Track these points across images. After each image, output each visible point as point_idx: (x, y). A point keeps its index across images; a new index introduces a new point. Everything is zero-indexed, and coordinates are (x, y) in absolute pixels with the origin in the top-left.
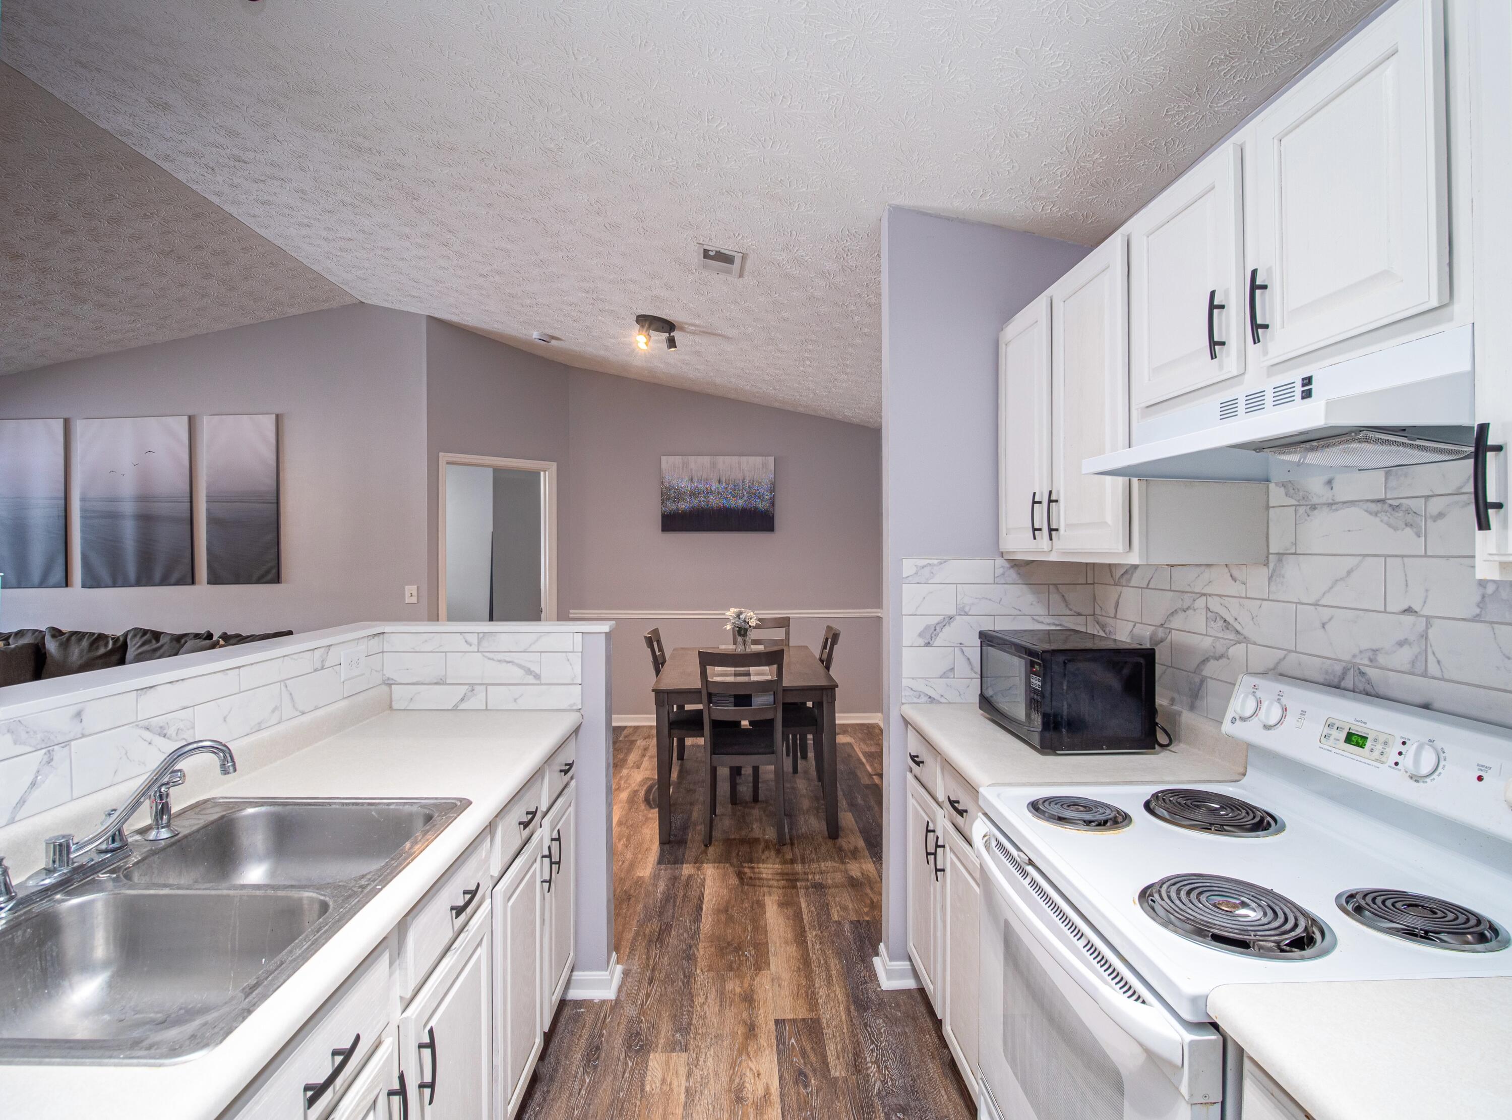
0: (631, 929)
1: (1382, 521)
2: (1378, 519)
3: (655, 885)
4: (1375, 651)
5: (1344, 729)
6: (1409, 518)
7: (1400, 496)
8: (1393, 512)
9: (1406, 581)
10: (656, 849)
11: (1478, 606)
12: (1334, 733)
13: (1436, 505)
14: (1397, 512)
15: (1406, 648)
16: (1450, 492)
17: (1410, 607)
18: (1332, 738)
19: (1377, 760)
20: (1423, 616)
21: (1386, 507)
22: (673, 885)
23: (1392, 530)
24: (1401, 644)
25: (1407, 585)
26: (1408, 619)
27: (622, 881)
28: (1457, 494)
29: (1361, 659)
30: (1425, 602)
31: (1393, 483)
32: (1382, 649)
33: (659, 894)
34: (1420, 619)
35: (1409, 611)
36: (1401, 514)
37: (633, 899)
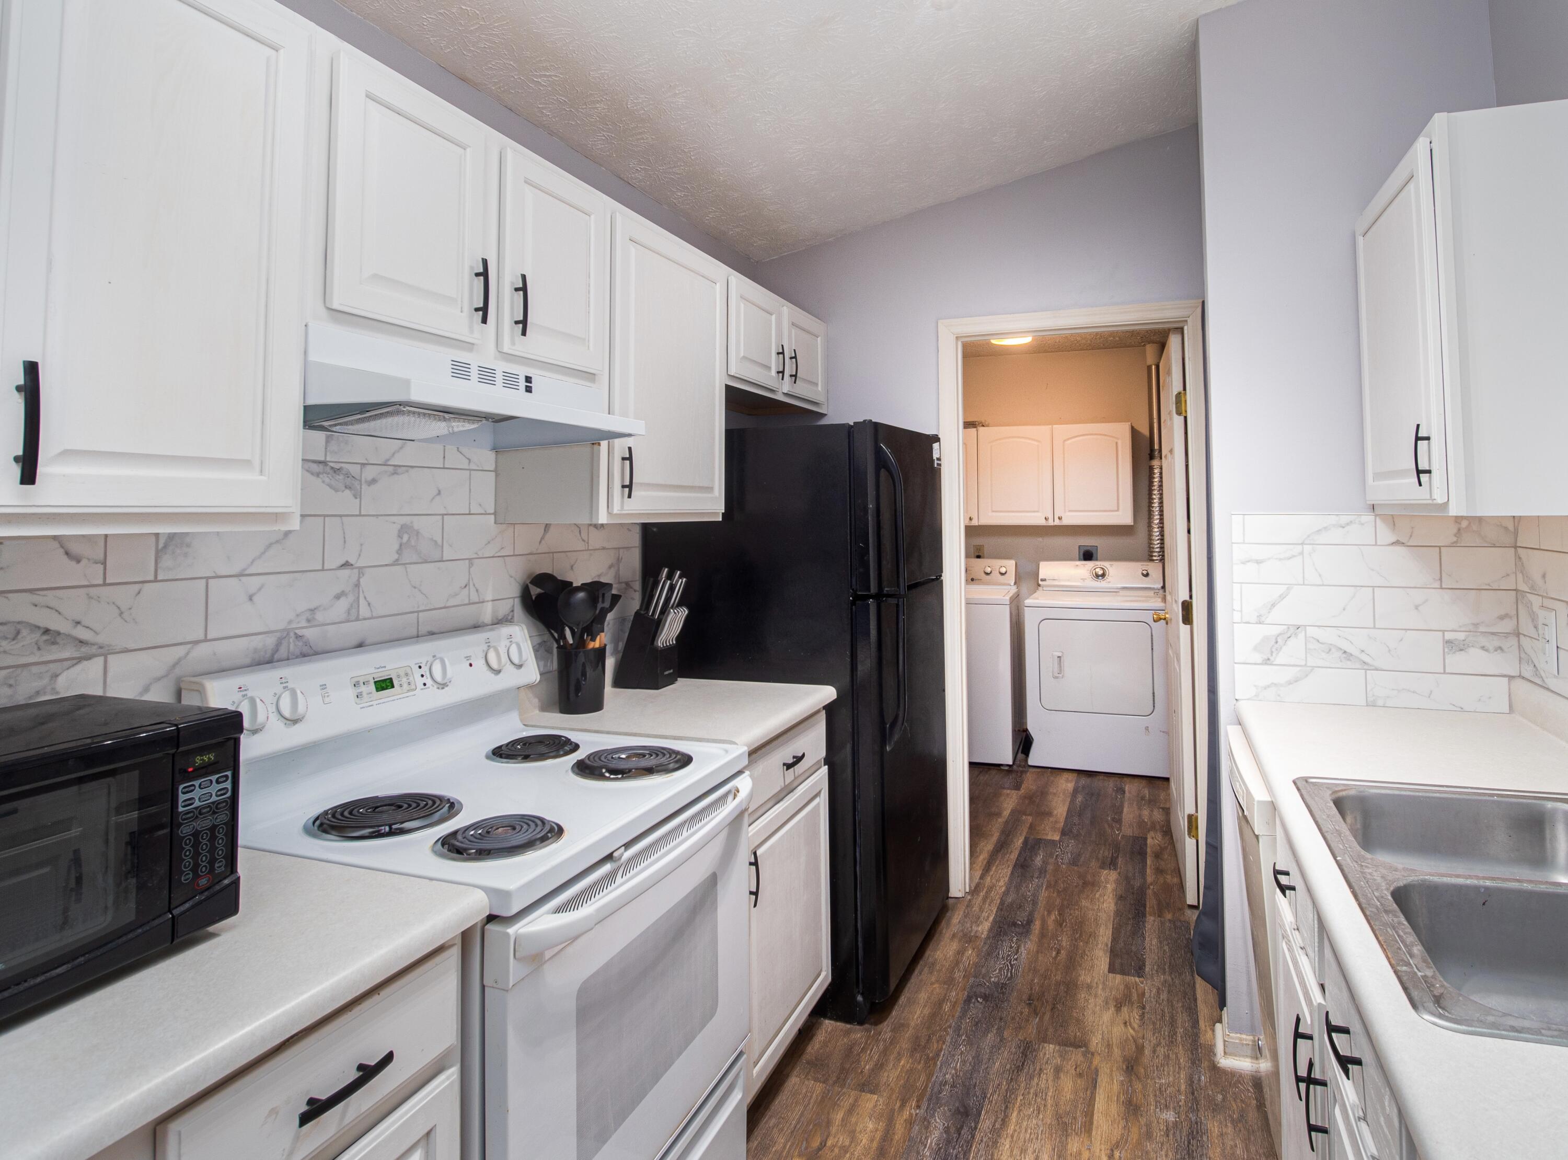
1: (323, 482)
2: (319, 480)
4: (313, 611)
5: (369, 681)
6: (348, 481)
7: (340, 460)
8: (334, 475)
9: (344, 538)
11: (397, 553)
12: (363, 689)
13: (369, 473)
14: (338, 475)
15: (343, 599)
16: (380, 463)
17: (347, 562)
18: (364, 694)
19: (408, 691)
20: (356, 568)
21: (328, 469)
23: (333, 492)
24: (338, 597)
25: (345, 542)
26: (346, 572)
28: (384, 465)
29: (298, 622)
30: (360, 555)
31: (333, 446)
32: (320, 606)
34: (355, 570)
35: (346, 565)
36: (341, 477)
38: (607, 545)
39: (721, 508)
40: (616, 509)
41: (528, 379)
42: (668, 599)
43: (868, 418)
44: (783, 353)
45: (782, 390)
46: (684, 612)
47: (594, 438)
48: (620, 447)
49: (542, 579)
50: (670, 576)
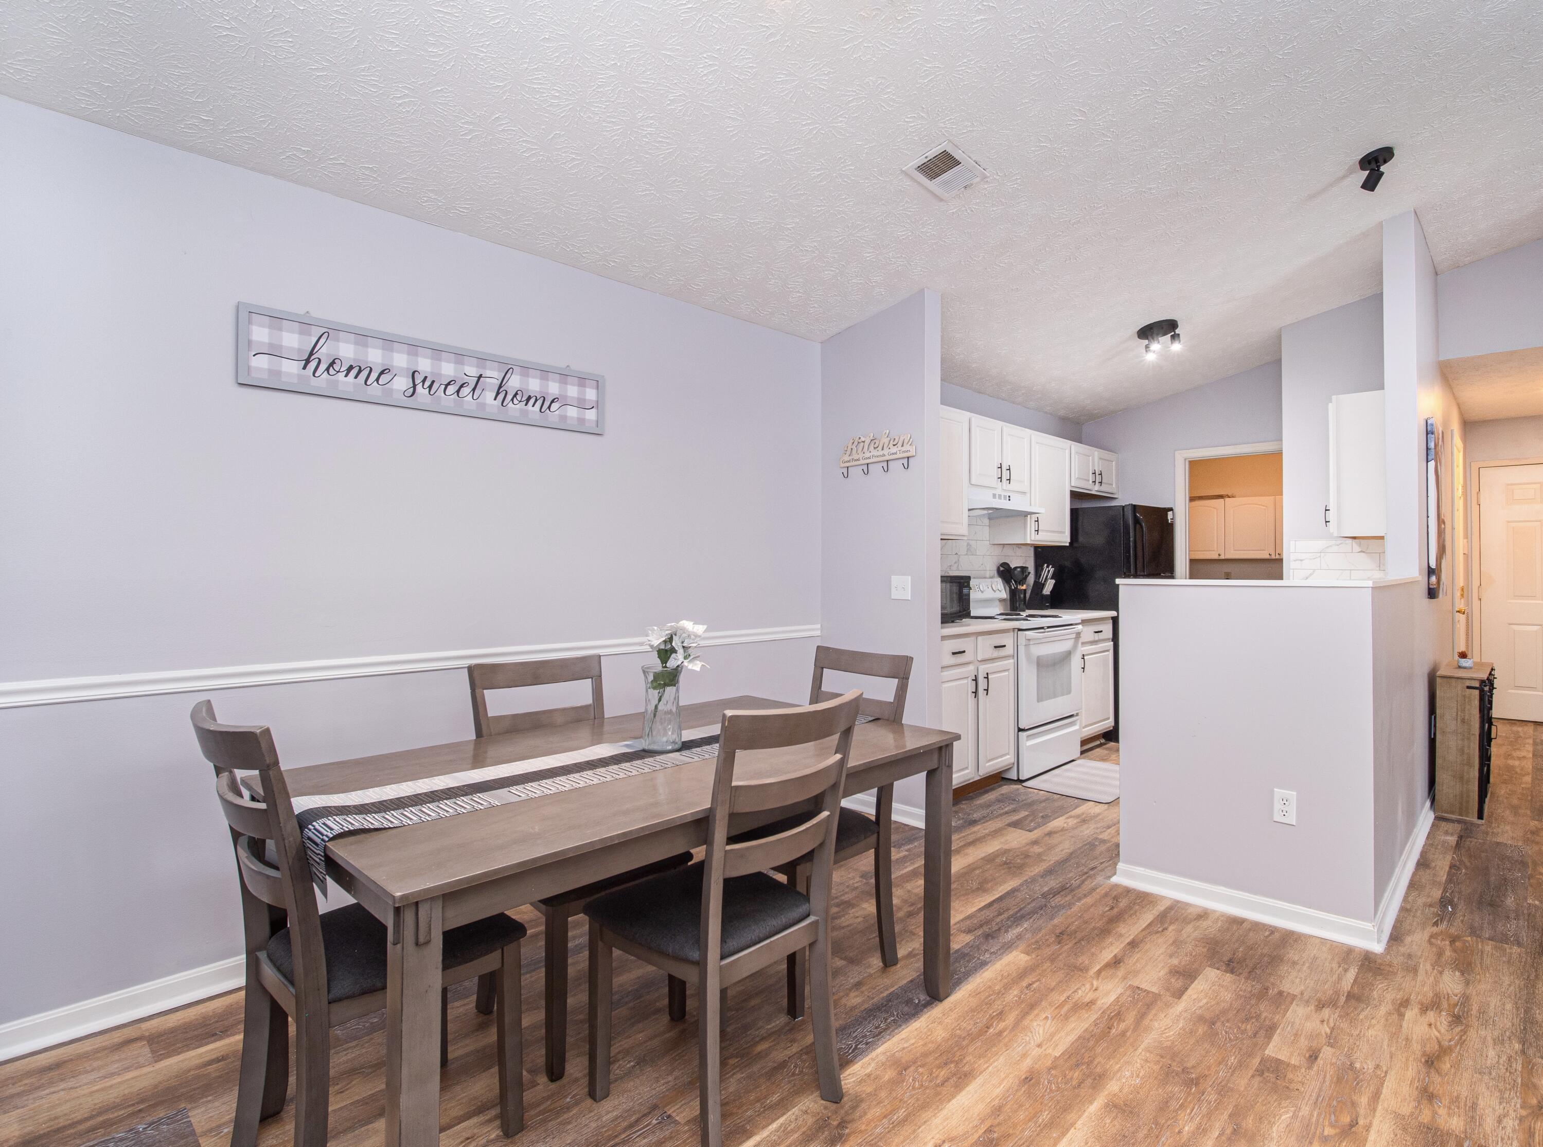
0: (1083, 905)
3: (1019, 937)
10: (966, 987)
22: (999, 929)
27: (1053, 957)
33: (1025, 926)
37: (1058, 931)
38: (1023, 555)
39: (1069, 540)
40: (1033, 539)
41: (1009, 497)
42: (1047, 576)
43: (1131, 503)
44: (1095, 473)
45: (1095, 490)
46: (1053, 581)
47: (1025, 514)
48: (1034, 517)
49: (1005, 564)
50: (1048, 567)
